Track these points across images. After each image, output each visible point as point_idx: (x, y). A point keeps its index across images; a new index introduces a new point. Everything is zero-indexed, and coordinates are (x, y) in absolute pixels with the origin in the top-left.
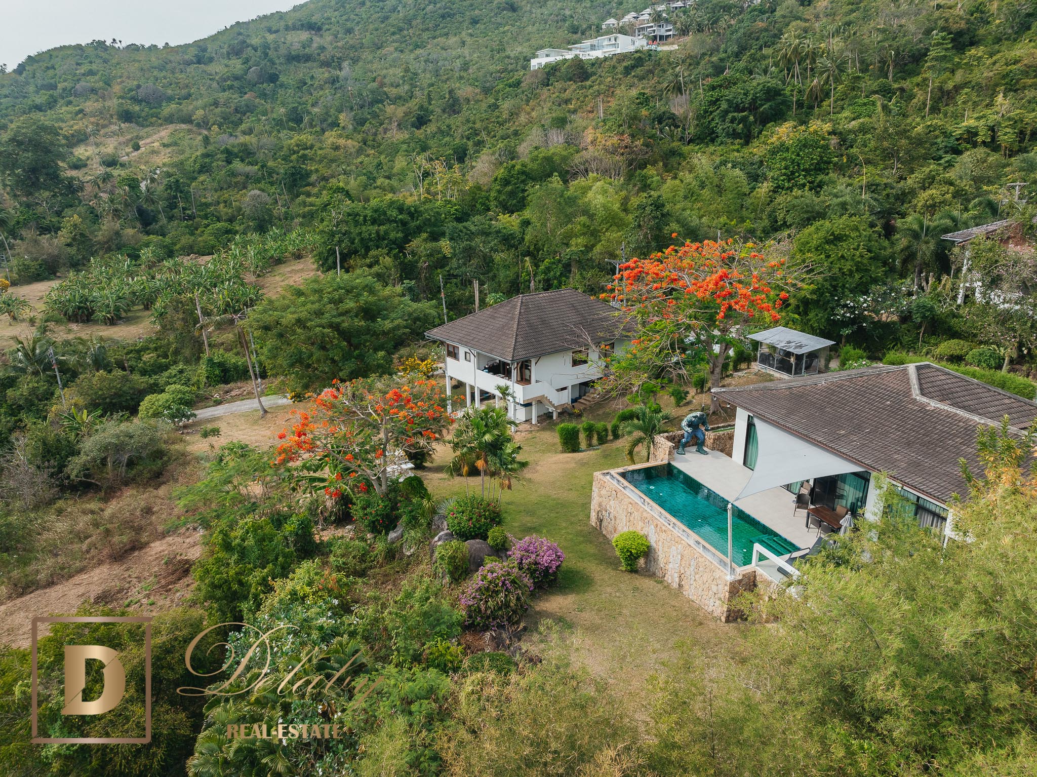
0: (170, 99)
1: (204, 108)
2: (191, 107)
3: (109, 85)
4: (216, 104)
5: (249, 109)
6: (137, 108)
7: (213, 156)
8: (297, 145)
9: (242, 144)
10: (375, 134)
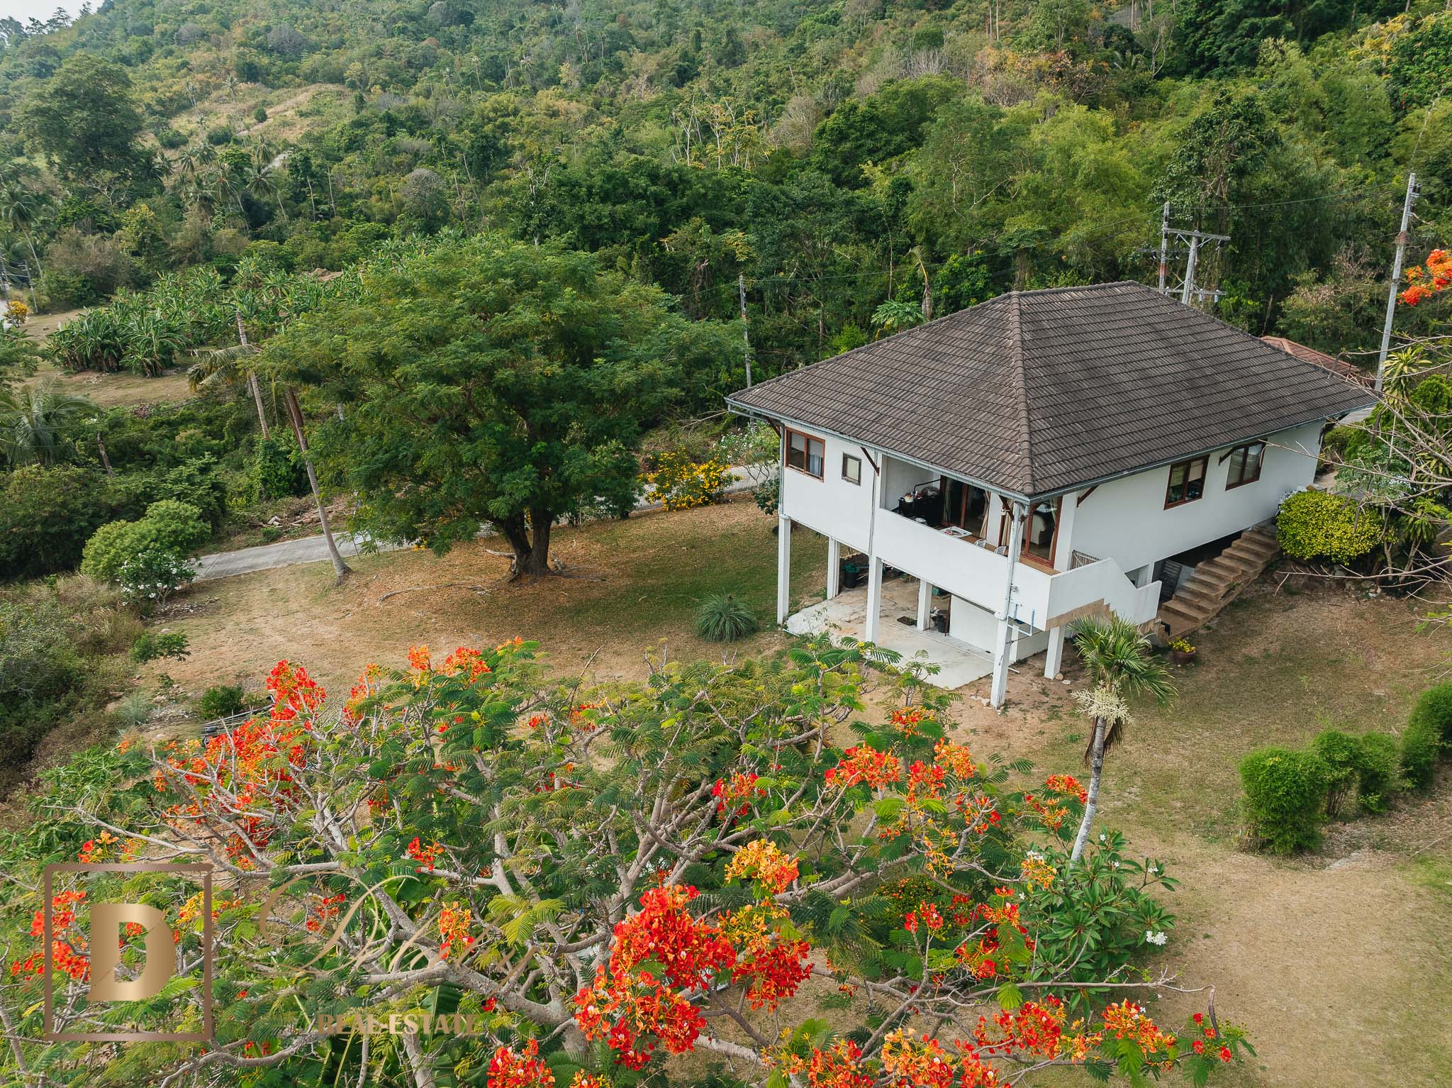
0: (313, 48)
1: (362, 60)
2: (342, 59)
3: (229, 29)
4: (379, 54)
5: (428, 61)
6: (265, 60)
7: (367, 125)
8: (495, 110)
9: (411, 108)
10: (614, 95)
